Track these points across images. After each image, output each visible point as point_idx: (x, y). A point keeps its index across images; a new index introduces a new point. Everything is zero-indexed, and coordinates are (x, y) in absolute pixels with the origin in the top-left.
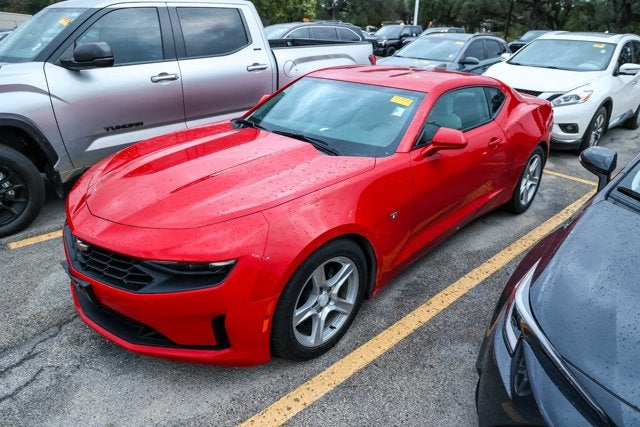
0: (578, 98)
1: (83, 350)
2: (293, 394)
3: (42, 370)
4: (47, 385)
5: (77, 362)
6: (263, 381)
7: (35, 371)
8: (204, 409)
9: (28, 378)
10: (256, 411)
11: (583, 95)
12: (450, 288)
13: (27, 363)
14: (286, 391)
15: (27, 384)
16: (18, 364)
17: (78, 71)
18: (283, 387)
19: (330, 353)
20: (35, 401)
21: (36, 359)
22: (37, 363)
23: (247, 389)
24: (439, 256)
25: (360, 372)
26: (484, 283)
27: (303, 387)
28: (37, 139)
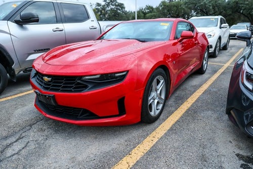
0: (211, 35)
1: (46, 133)
2: (151, 135)
3: (28, 142)
4: (34, 147)
5: (45, 138)
6: (135, 133)
7: (25, 143)
8: (114, 146)
9: (23, 146)
10: (138, 143)
11: (212, 35)
12: (192, 96)
13: (20, 141)
14: (148, 135)
15: (23, 148)
16: (15, 142)
17: (22, 25)
18: (145, 134)
19: (158, 120)
20: (31, 154)
21: (24, 139)
22: (25, 140)
23: (130, 137)
24: (181, 88)
25: (174, 125)
26: (203, 93)
27: (154, 132)
28: (5, 54)
